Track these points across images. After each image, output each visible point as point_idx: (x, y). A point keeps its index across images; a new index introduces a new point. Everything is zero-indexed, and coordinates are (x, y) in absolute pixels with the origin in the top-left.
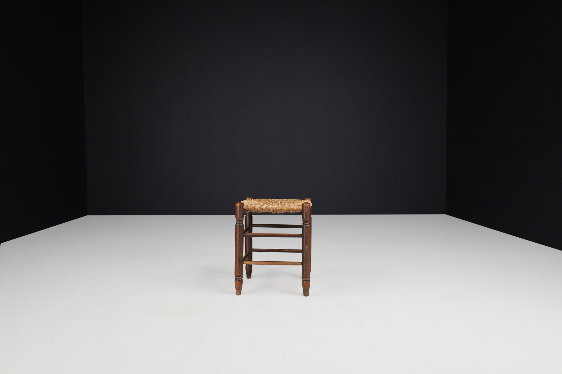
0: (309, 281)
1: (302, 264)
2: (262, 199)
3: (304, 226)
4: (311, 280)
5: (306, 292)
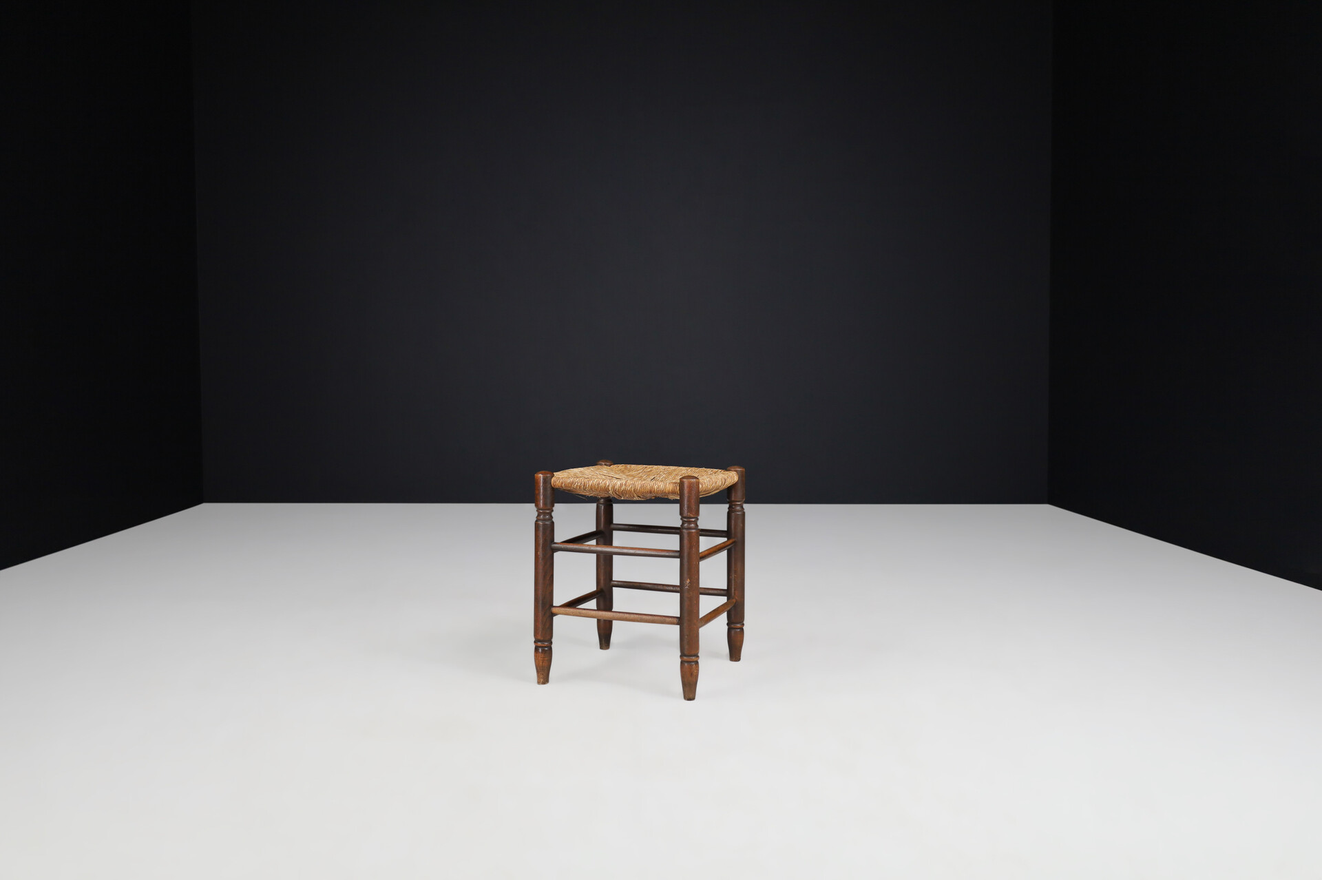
0: (697, 663)
1: (679, 621)
2: (633, 466)
3: (684, 531)
4: (700, 661)
5: (689, 691)
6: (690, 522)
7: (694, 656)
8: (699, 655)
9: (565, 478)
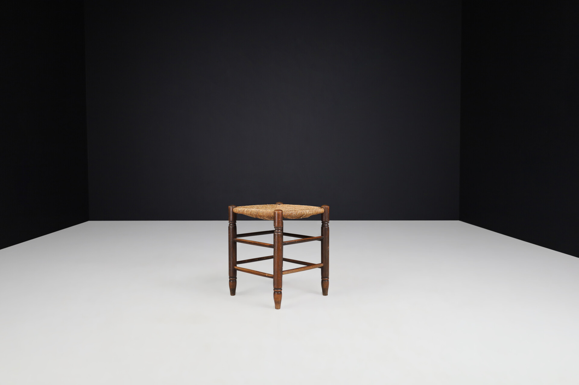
6: (278, 230)
7: (279, 289)
8: (282, 288)
9: (239, 210)
